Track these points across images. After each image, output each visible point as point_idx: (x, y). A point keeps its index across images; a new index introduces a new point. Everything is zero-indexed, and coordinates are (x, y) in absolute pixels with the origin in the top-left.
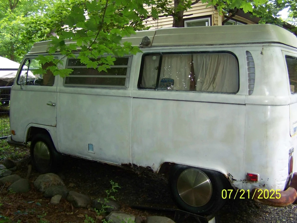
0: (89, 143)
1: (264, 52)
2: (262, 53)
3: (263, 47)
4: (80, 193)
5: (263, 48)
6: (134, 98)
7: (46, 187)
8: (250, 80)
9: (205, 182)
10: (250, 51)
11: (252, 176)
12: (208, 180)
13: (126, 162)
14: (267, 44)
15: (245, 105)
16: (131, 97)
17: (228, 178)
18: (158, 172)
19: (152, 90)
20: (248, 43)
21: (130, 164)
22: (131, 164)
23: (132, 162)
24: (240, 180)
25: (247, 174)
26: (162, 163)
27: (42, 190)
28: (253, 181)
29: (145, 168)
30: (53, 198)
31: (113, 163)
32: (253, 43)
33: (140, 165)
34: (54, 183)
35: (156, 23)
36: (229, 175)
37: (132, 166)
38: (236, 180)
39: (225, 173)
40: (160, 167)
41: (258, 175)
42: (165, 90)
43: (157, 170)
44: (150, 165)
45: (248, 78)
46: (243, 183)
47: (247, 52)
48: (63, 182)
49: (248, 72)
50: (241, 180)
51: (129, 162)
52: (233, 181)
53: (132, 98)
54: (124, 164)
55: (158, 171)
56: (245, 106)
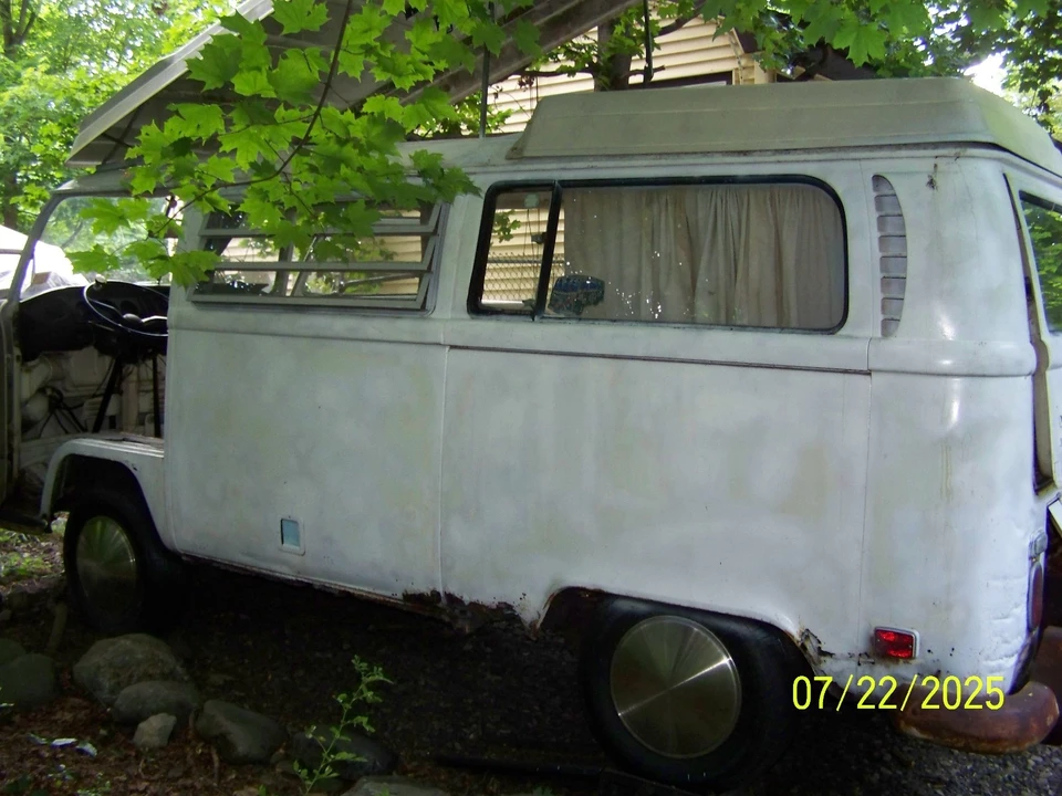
0: (284, 514)
1: (939, 180)
2: (932, 183)
3: (938, 161)
4: (247, 707)
5: (936, 166)
6: (453, 347)
7: (119, 684)
8: (886, 281)
9: (715, 666)
10: (888, 177)
11: (892, 638)
12: (726, 661)
13: (422, 587)
14: (952, 151)
15: (868, 373)
16: (444, 345)
17: (803, 646)
18: (538, 626)
19: (522, 318)
20: (881, 147)
21: (436, 594)
22: (439, 593)
23: (445, 587)
24: (845, 652)
25: (872, 632)
26: (555, 589)
27: (105, 695)
28: (896, 660)
29: (493, 610)
30: (142, 725)
31: (371, 590)
32: (899, 147)
33: (474, 599)
34: (151, 671)
35: (531, 99)
36: (807, 634)
37: (444, 601)
38: (831, 655)
39: (791, 626)
40: (548, 607)
41: (917, 634)
42: (569, 318)
43: (536, 616)
44: (511, 597)
45: (879, 275)
46: (859, 664)
47: (878, 179)
48: (182, 667)
49: (881, 250)
50: (851, 656)
51: (431, 588)
52: (823, 658)
53: (447, 349)
54: (414, 595)
55: (541, 621)
56: (868, 377)
